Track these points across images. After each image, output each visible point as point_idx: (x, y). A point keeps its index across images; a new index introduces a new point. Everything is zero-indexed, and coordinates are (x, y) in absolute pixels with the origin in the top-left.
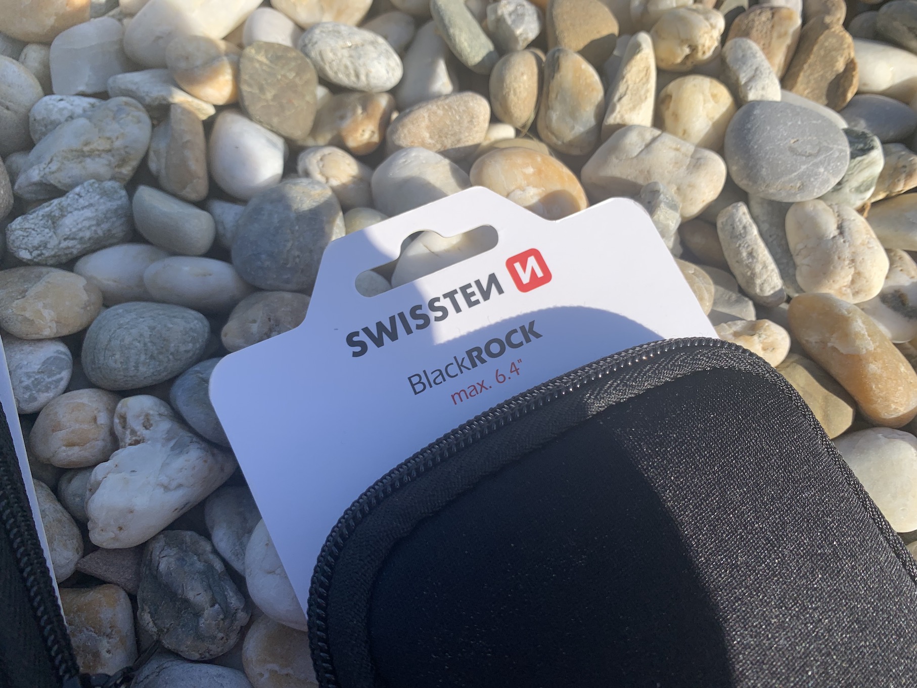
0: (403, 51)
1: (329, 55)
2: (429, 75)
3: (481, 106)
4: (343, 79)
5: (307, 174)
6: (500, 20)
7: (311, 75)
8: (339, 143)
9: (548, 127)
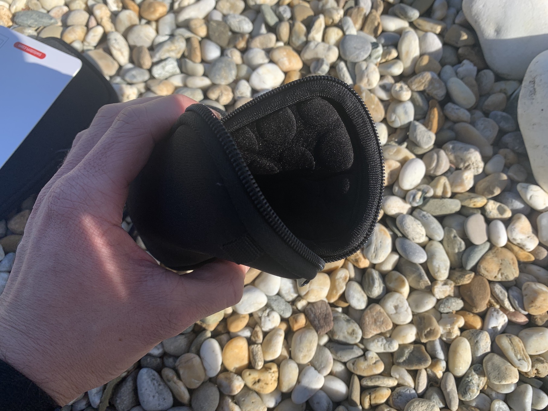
0: (253, 22)
1: (232, 23)
2: (260, 28)
3: (273, 37)
4: (236, 30)
5: (227, 55)
6: (280, 13)
7: (228, 29)
8: (235, 47)
9: (292, 42)
